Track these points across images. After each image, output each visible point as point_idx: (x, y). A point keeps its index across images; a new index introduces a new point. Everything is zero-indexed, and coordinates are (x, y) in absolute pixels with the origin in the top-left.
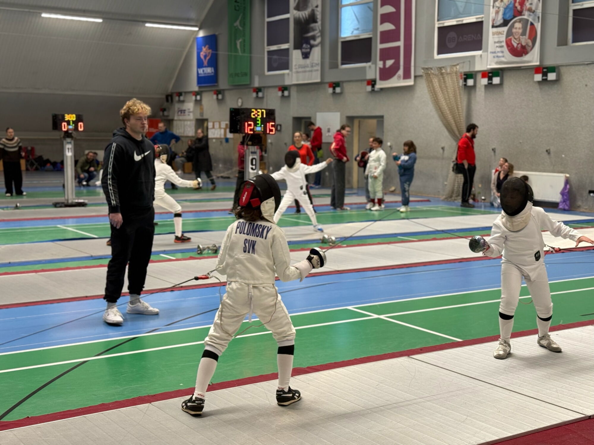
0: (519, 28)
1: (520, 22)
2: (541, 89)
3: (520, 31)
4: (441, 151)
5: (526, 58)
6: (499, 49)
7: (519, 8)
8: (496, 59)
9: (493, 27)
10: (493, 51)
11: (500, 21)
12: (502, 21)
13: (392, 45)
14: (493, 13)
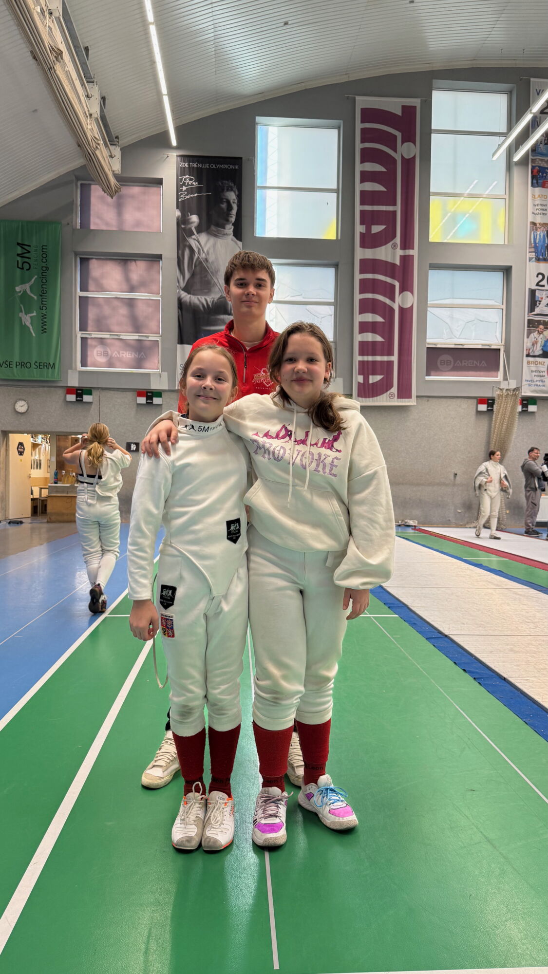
4: (452, 477)
8: (533, 388)
9: (528, 356)
10: (529, 379)
11: (538, 351)
12: (541, 352)
13: (378, 358)
14: (528, 343)
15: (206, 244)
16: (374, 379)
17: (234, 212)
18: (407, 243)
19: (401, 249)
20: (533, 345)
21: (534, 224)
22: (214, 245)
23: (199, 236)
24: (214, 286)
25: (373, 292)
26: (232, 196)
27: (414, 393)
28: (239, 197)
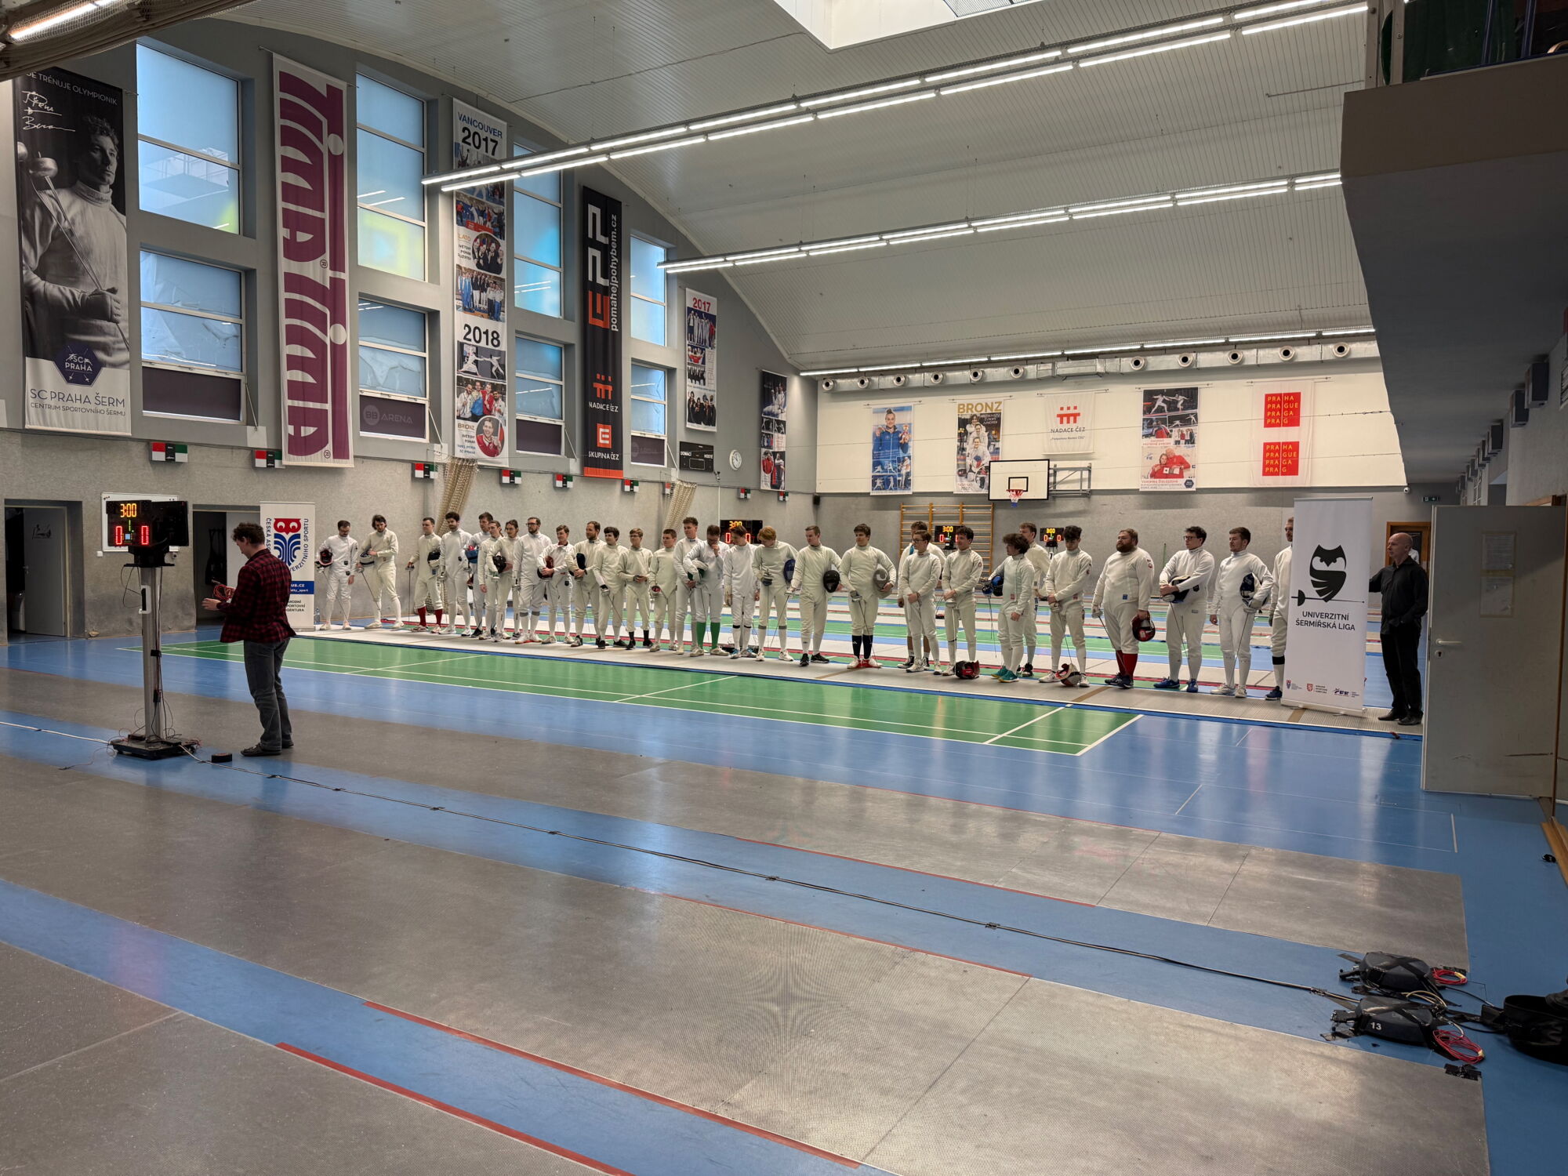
0: (490, 427)
1: (490, 421)
2: (503, 491)
3: (491, 430)
5: (497, 459)
6: (467, 444)
7: (488, 406)
8: (464, 454)
9: (459, 418)
10: (461, 444)
11: (468, 413)
12: (471, 415)
13: (311, 405)
14: (458, 404)
15: (69, 207)
16: (308, 431)
17: (113, 167)
18: (337, 264)
19: (331, 269)
20: (463, 406)
21: (459, 267)
22: (83, 213)
23: (59, 193)
24: (83, 274)
25: (301, 319)
26: (108, 143)
27: (351, 453)
28: (120, 147)
